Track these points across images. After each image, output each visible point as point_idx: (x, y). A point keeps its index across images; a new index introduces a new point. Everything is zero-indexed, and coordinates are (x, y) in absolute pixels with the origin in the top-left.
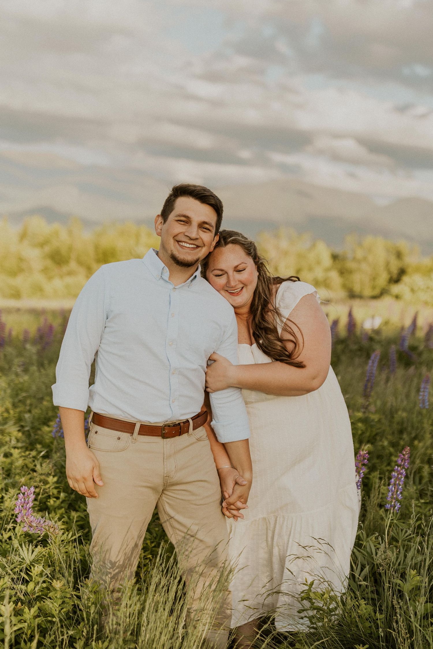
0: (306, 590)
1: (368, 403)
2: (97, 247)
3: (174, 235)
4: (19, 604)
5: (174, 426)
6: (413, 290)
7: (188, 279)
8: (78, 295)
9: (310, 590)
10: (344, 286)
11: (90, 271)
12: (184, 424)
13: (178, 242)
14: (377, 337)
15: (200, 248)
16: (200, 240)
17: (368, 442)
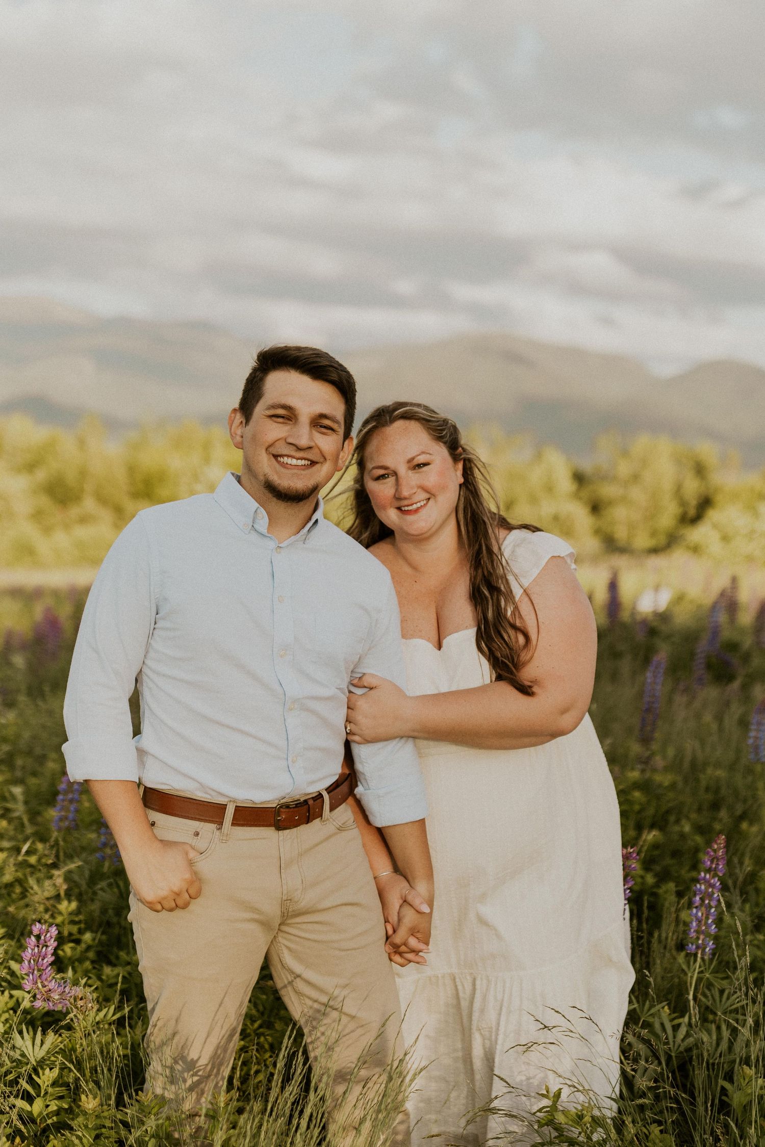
0: (547, 1107)
1: (647, 754)
2: (131, 470)
3: (267, 444)
4: (18, 1140)
5: (296, 807)
6: (725, 539)
7: (303, 527)
8: (102, 561)
9: (554, 1107)
10: (597, 532)
11: (121, 517)
12: (314, 801)
13: (276, 456)
14: (664, 628)
15: (318, 466)
16: (316, 451)
17: (652, 826)
